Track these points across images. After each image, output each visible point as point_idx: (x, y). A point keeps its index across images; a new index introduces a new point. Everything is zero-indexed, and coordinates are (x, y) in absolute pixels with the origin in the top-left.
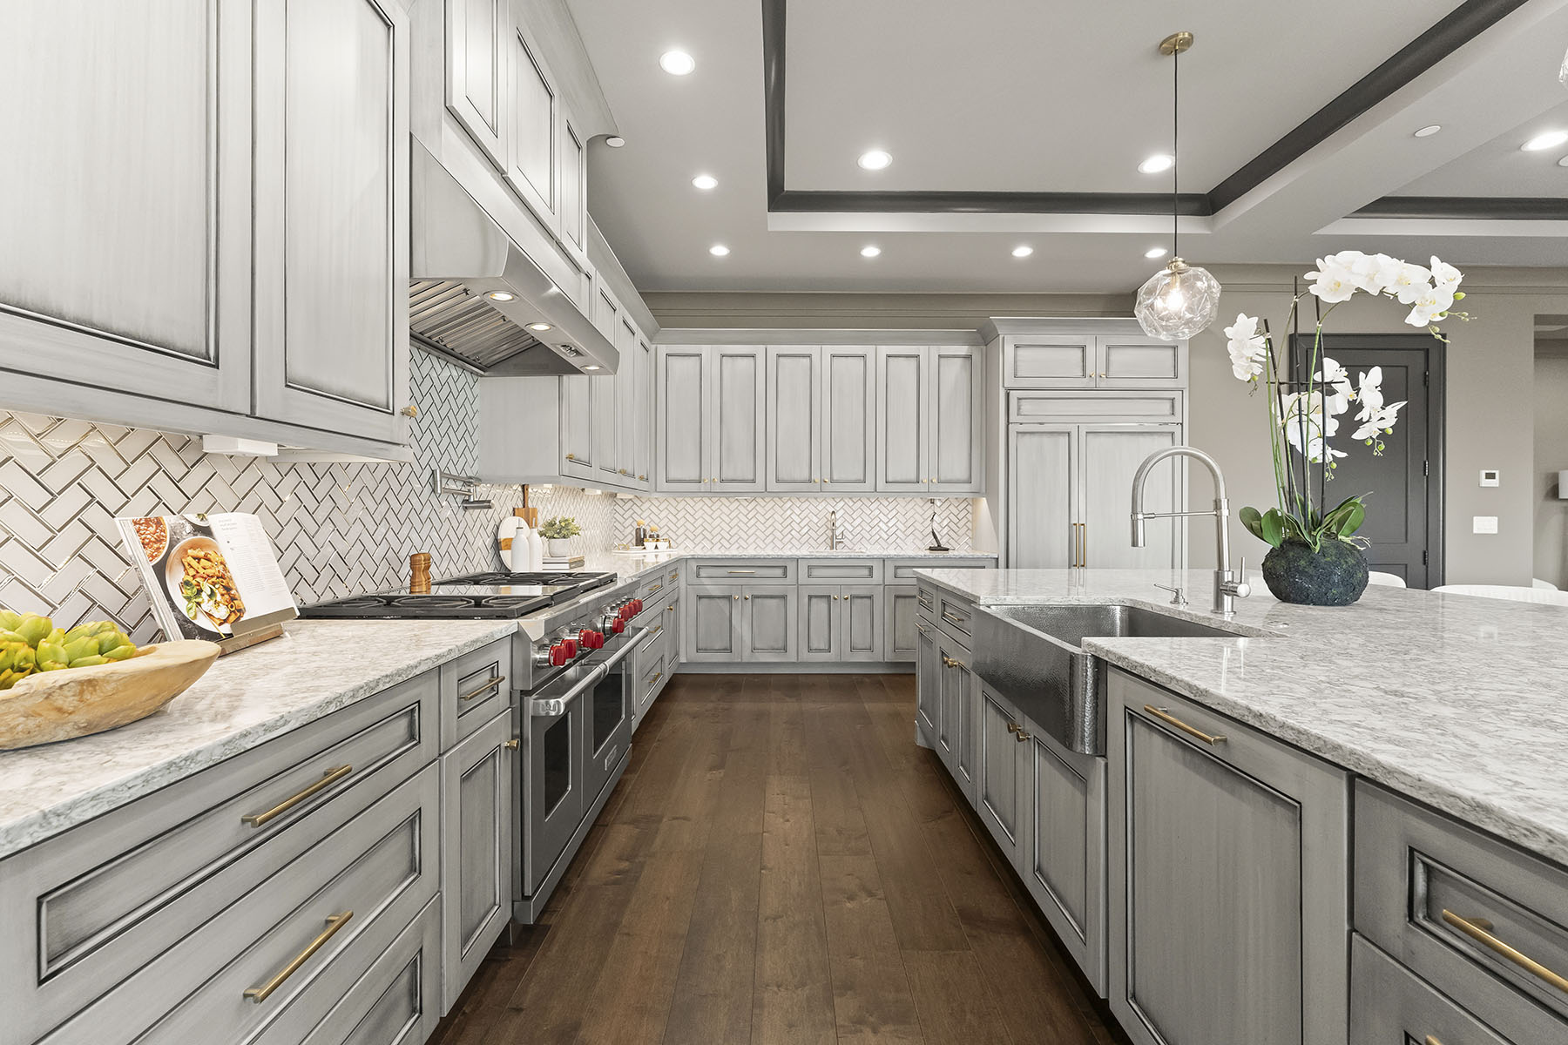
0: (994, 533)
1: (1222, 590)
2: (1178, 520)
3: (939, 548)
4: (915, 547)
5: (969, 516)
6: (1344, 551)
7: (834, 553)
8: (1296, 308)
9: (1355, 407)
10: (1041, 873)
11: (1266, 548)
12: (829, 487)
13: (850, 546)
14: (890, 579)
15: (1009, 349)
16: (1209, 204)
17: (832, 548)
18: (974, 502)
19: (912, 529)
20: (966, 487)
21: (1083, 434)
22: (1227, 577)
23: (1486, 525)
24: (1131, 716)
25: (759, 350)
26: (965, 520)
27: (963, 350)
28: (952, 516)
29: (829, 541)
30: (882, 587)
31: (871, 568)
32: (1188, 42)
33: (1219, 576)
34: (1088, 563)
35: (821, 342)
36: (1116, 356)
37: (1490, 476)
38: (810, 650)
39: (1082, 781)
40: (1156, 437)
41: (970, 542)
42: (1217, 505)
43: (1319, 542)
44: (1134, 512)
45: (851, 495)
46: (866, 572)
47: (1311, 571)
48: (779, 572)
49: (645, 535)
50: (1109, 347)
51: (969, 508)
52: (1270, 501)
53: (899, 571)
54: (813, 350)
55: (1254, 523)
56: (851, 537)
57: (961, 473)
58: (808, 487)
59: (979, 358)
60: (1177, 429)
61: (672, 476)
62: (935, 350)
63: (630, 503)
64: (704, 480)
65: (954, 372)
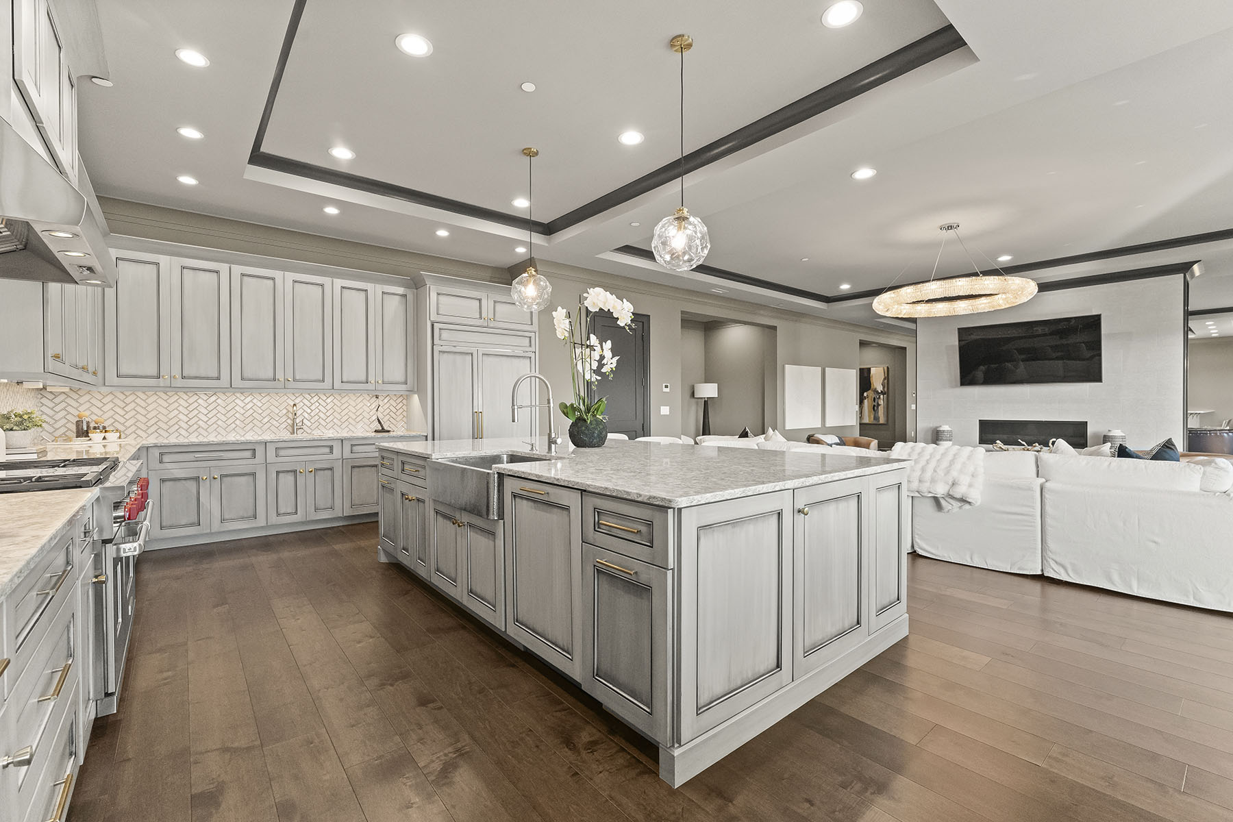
0: (424, 419)
1: (551, 442)
2: (533, 409)
3: (383, 431)
4: (363, 430)
5: (405, 407)
6: (599, 422)
7: (295, 437)
8: (580, 309)
9: (602, 357)
10: (472, 593)
11: (570, 422)
12: (292, 384)
13: (309, 431)
14: (347, 454)
15: (433, 295)
16: (548, 229)
17: (293, 433)
18: (408, 398)
19: (361, 417)
20: (403, 387)
21: (480, 354)
22: (553, 435)
23: (665, 410)
24: (515, 496)
25: (223, 268)
26: (401, 410)
27: (401, 290)
28: (391, 408)
29: (291, 430)
30: (341, 460)
31: (331, 447)
32: (537, 154)
33: (550, 435)
34: (484, 436)
35: (284, 268)
36: (499, 307)
37: (666, 387)
38: (278, 515)
39: (492, 534)
40: (521, 359)
41: (405, 426)
42: (549, 403)
43: (589, 418)
44: (513, 405)
45: (310, 391)
46: (328, 450)
47: (586, 432)
48: (248, 454)
49: (88, 427)
50: (495, 302)
51: (404, 401)
52: (570, 400)
53: (354, 448)
54: (278, 274)
55: (566, 410)
56: (309, 424)
57: (400, 377)
58: (270, 384)
59: (412, 296)
60: (533, 355)
61: (123, 371)
62: (380, 288)
63: (62, 397)
64: (163, 376)
65: (394, 304)
